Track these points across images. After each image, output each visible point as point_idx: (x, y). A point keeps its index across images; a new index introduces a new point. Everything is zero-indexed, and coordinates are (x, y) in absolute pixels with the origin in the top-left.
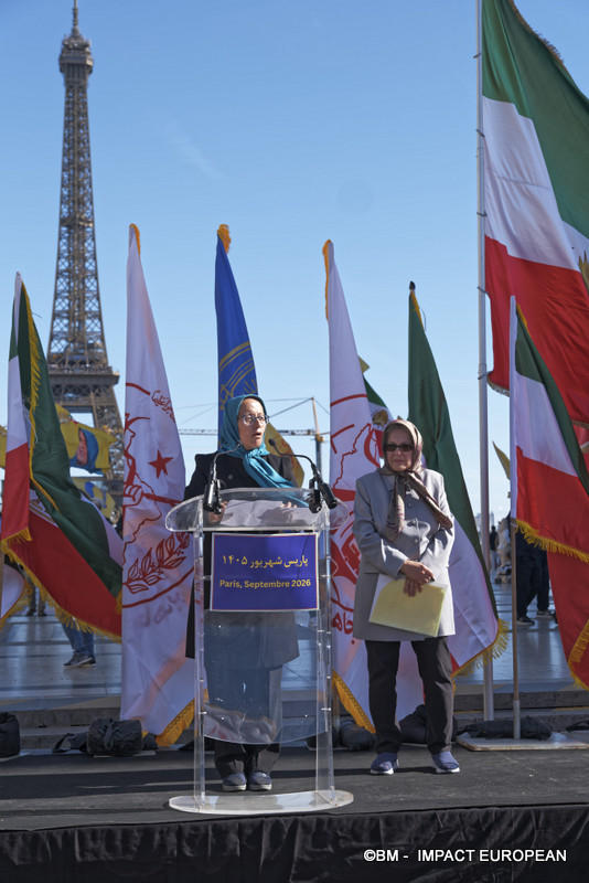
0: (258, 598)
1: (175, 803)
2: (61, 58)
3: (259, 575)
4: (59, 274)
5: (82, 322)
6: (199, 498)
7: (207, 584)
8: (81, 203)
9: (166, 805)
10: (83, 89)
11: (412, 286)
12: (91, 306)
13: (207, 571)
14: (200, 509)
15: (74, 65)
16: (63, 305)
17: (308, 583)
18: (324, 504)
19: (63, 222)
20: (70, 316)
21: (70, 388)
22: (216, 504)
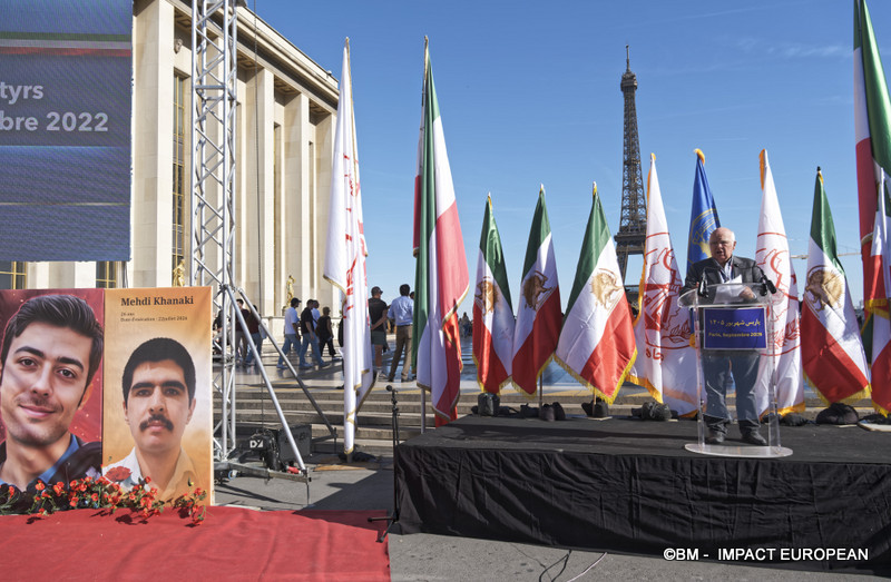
0: (731, 342)
1: (689, 447)
2: (622, 84)
3: (731, 330)
4: (624, 188)
5: (636, 211)
6: (696, 290)
7: (701, 335)
8: (634, 152)
9: (683, 448)
10: (633, 98)
11: (819, 169)
12: (640, 202)
13: (701, 328)
14: (696, 295)
15: (628, 87)
16: (626, 203)
17: (761, 334)
18: (769, 292)
19: (625, 163)
20: (631, 209)
21: (631, 243)
22: (705, 293)
